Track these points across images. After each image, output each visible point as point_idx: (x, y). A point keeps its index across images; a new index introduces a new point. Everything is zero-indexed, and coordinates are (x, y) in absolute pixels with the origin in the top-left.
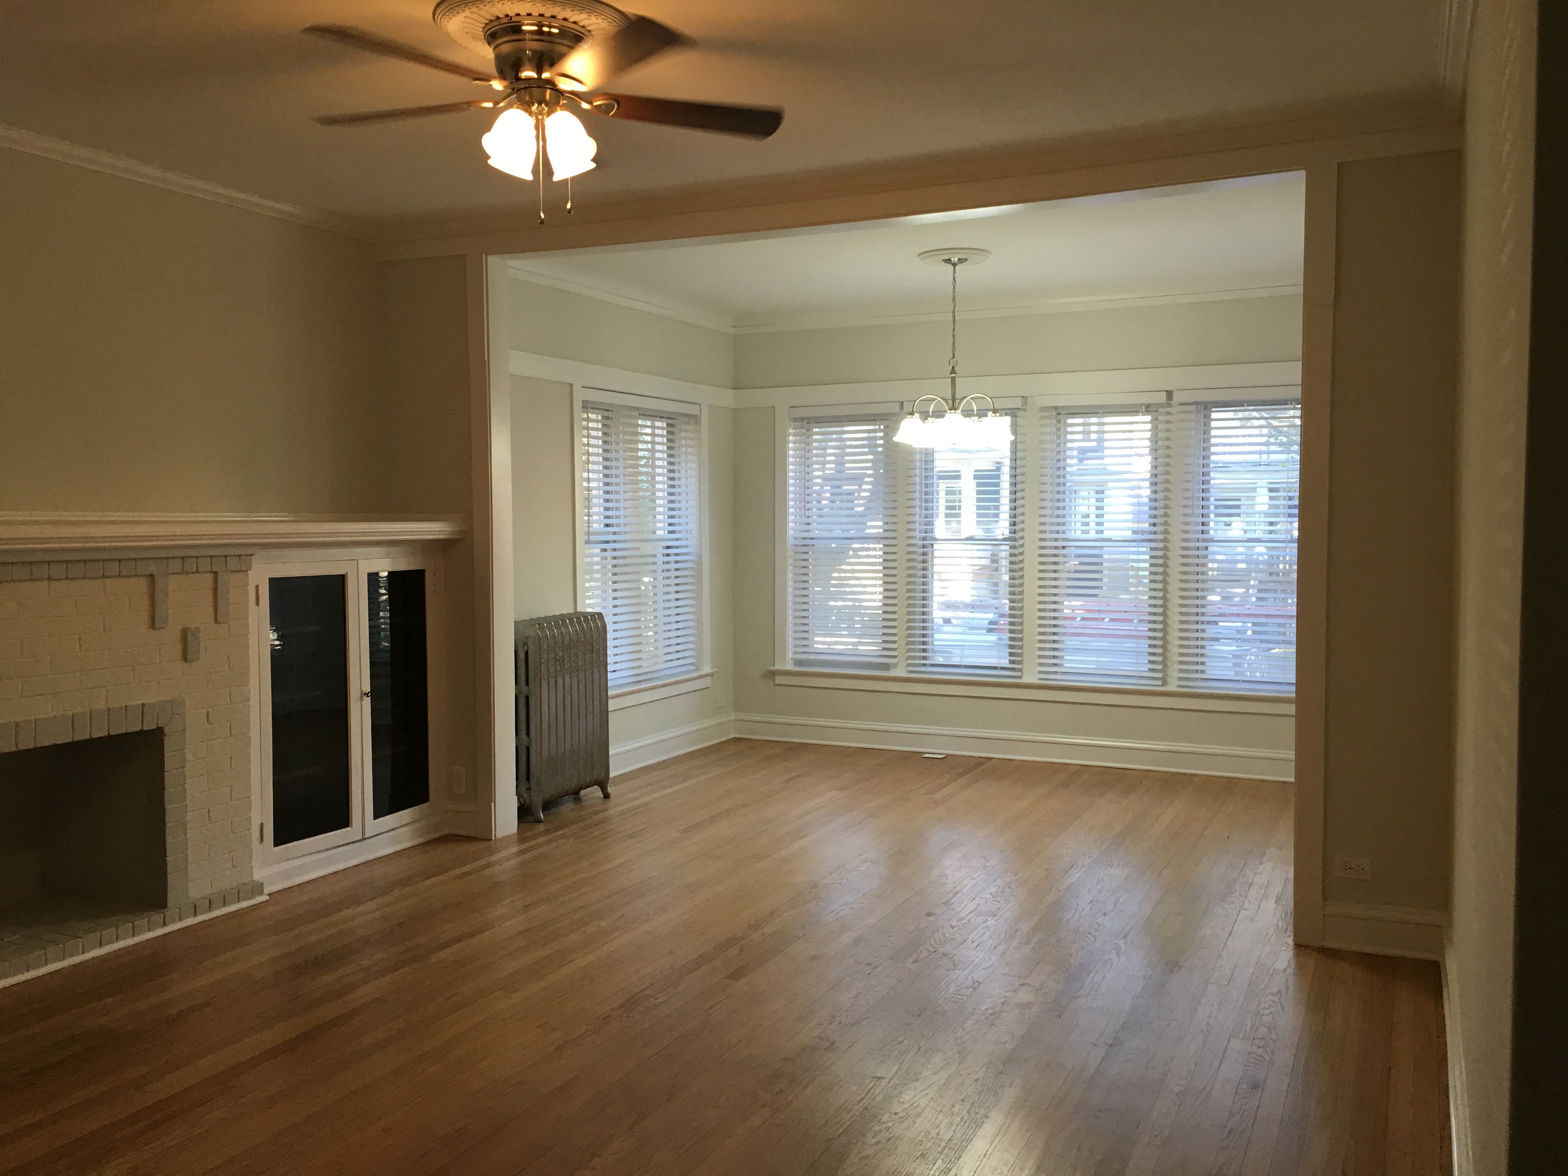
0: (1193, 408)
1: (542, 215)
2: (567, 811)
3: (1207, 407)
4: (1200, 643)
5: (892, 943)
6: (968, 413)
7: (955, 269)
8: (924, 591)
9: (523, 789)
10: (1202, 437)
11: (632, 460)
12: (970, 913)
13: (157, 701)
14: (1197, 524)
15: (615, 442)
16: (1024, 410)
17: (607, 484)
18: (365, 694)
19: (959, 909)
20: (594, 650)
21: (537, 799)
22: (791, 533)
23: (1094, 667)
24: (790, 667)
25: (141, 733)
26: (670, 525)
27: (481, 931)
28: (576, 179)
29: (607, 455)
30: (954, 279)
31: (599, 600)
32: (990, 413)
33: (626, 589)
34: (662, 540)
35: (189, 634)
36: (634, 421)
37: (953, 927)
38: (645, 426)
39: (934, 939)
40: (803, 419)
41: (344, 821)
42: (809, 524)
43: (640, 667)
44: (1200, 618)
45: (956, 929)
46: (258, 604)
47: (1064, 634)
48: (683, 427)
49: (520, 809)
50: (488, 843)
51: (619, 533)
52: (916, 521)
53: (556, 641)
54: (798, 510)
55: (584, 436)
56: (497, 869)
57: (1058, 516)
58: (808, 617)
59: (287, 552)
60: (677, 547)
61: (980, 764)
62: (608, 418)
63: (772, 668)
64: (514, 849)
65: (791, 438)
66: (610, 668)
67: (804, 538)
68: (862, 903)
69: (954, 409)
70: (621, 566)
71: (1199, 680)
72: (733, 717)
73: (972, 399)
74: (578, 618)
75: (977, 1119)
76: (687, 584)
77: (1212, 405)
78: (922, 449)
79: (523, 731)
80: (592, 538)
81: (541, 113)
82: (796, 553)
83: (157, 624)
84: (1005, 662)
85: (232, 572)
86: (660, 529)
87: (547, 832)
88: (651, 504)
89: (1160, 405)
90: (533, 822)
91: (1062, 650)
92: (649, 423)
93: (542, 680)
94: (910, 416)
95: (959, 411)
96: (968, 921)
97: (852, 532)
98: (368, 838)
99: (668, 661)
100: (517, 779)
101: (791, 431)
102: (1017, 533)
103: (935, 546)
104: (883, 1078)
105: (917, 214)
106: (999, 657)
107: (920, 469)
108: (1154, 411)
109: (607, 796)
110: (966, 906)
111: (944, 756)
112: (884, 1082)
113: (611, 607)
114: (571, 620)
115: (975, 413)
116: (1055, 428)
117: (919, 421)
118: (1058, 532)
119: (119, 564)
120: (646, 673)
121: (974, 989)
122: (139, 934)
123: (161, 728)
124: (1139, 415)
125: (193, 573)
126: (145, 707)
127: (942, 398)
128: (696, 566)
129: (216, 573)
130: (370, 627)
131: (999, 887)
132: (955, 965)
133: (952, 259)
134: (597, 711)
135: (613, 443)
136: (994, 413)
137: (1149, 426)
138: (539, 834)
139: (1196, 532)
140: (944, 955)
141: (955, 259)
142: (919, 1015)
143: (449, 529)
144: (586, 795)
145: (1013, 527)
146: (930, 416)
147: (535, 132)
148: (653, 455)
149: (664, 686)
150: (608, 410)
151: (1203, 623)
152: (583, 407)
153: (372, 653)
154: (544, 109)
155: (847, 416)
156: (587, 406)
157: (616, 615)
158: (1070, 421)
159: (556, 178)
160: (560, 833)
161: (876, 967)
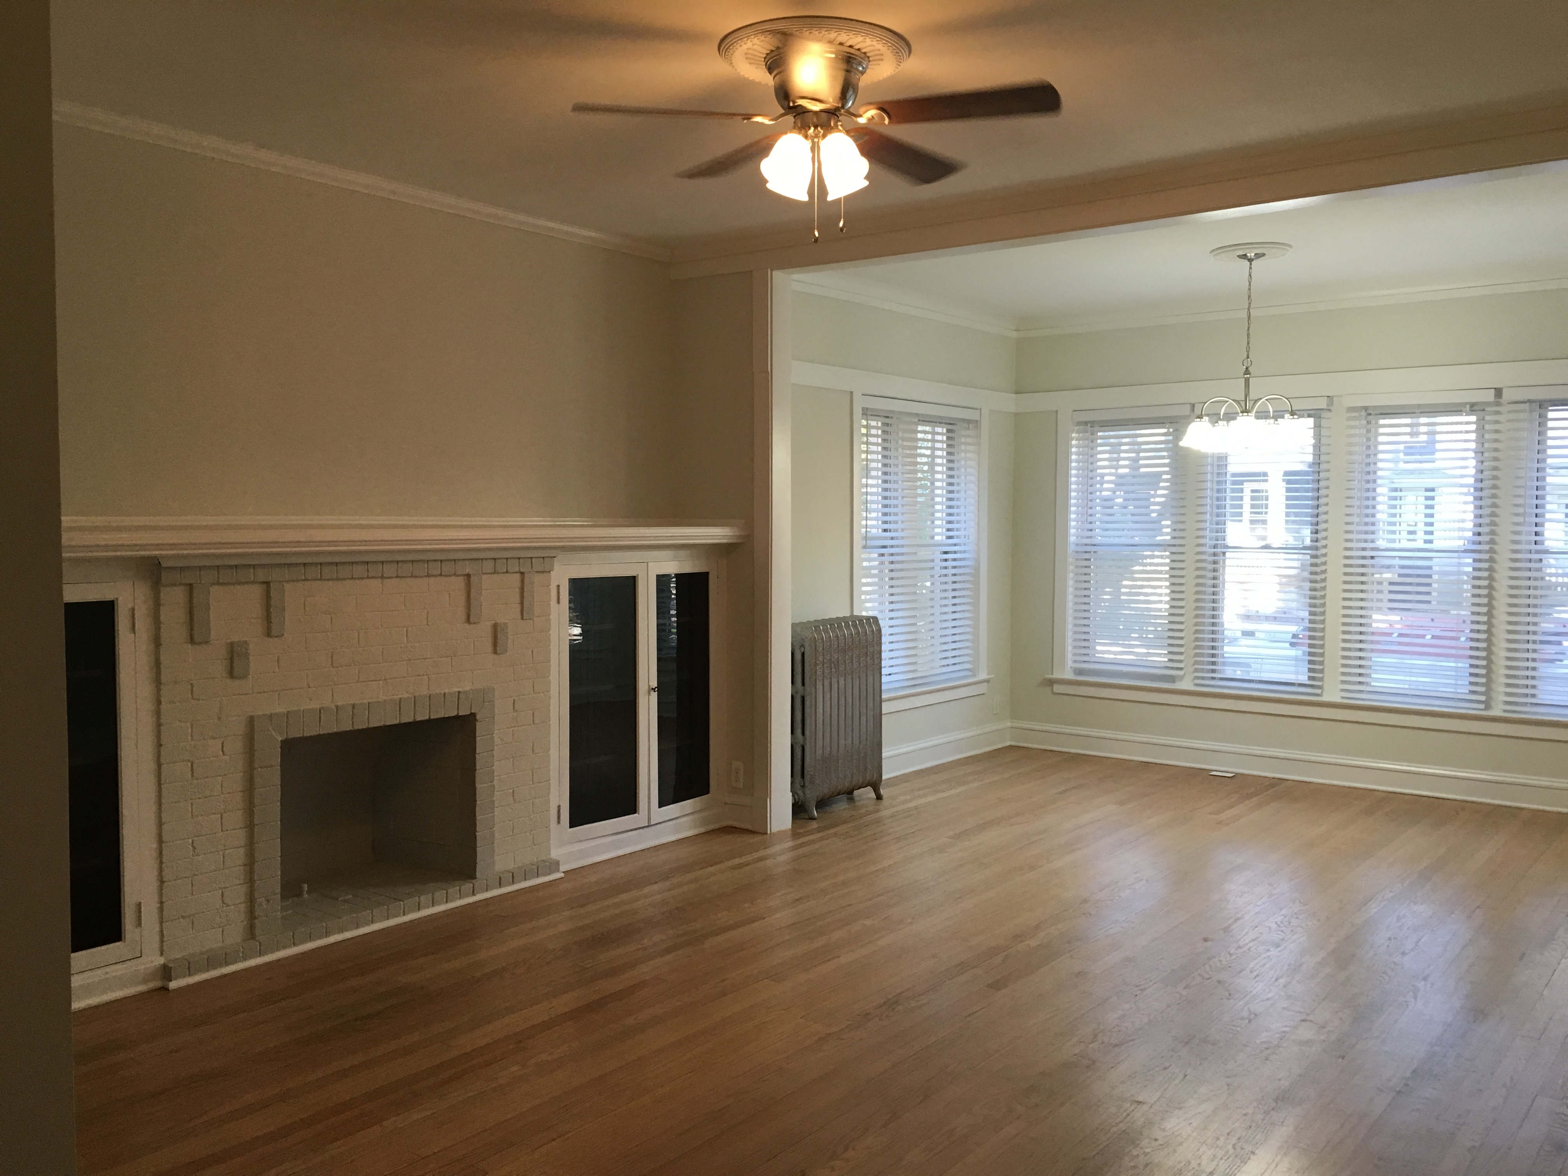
0: (1526, 406)
1: (817, 234)
2: (839, 810)
3: (1543, 405)
4: (1530, 664)
5: (1163, 966)
6: (1262, 415)
7: (1251, 264)
8: (1214, 601)
9: (798, 786)
10: (1537, 438)
11: (911, 466)
12: (1250, 942)
13: (471, 689)
14: (1529, 533)
15: (895, 449)
16: (1330, 410)
17: (885, 490)
18: (652, 689)
19: (1240, 937)
20: (868, 653)
21: (811, 796)
22: (1072, 539)
23: (1407, 686)
24: (1069, 675)
25: (457, 717)
26: (948, 530)
27: (754, 920)
28: (849, 198)
29: (886, 461)
30: (1250, 275)
31: (876, 604)
32: (1287, 416)
33: (902, 594)
34: (940, 545)
35: (499, 629)
36: (913, 427)
37: (1231, 955)
38: (923, 431)
39: (1210, 966)
40: (1086, 423)
41: (631, 807)
42: (1091, 530)
43: (915, 671)
44: (1531, 637)
45: (1234, 957)
46: (558, 602)
47: (1372, 650)
48: (963, 432)
49: (794, 805)
50: (765, 836)
51: (897, 538)
52: (1206, 528)
53: (831, 644)
54: (1080, 516)
55: (863, 443)
56: (769, 862)
57: (1366, 524)
58: (1089, 626)
59: (583, 555)
60: (955, 552)
61: (1273, 786)
62: (888, 425)
63: (1050, 676)
64: (790, 844)
65: (1074, 442)
66: (884, 671)
67: (1086, 545)
68: (1133, 922)
69: (1246, 412)
70: (898, 570)
71: (1528, 705)
72: (1009, 724)
73: (1267, 400)
74: (854, 622)
75: (1243, 1155)
76: (964, 589)
77: (1549, 403)
78: (1214, 454)
79: (799, 731)
80: (870, 543)
81: (816, 136)
82: (1077, 559)
83: (472, 620)
84: (1303, 678)
85: (537, 572)
86: (938, 534)
87: (819, 830)
88: (930, 510)
89: (1488, 404)
90: (807, 819)
91: (1370, 667)
92: (928, 429)
93: (817, 681)
94: (1199, 420)
95: (1253, 414)
96: (1249, 949)
97: (1137, 539)
98: (654, 825)
99: (944, 666)
100: (792, 776)
101: (1074, 435)
102: (1320, 542)
103: (1227, 555)
104: (1144, 1103)
105: (1211, 211)
106: (1297, 673)
107: (1212, 473)
108: (1480, 410)
109: (879, 797)
110: (1247, 933)
111: (1232, 775)
112: (1145, 1108)
113: (887, 611)
114: (847, 623)
115: (1271, 415)
116: (1365, 430)
117: (1209, 425)
118: (1366, 541)
119: (441, 564)
120: (922, 677)
121: (1250, 1021)
122: (452, 901)
123: (474, 713)
124: (1462, 415)
125: (504, 573)
126: (461, 695)
127: (1233, 400)
128: (974, 572)
129: (522, 573)
130: (658, 625)
131: (1286, 917)
132: (1230, 994)
133: (1248, 255)
134: (871, 713)
135: (892, 450)
136: (1291, 415)
137: (1473, 427)
138: (811, 832)
139: (1529, 542)
140: (1219, 982)
141: (1251, 255)
142: (1187, 1043)
143: (732, 534)
144: (859, 796)
145: (1315, 535)
146: (1220, 419)
147: (811, 155)
148: (933, 460)
149: (938, 691)
150: (888, 417)
151: (1534, 642)
152: (862, 414)
153: (659, 650)
154: (820, 132)
155: (1133, 420)
156: (867, 413)
157: (892, 619)
158: (1382, 422)
159: (830, 198)
160: (832, 831)
161: (1145, 989)
